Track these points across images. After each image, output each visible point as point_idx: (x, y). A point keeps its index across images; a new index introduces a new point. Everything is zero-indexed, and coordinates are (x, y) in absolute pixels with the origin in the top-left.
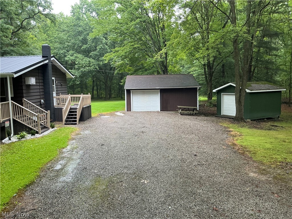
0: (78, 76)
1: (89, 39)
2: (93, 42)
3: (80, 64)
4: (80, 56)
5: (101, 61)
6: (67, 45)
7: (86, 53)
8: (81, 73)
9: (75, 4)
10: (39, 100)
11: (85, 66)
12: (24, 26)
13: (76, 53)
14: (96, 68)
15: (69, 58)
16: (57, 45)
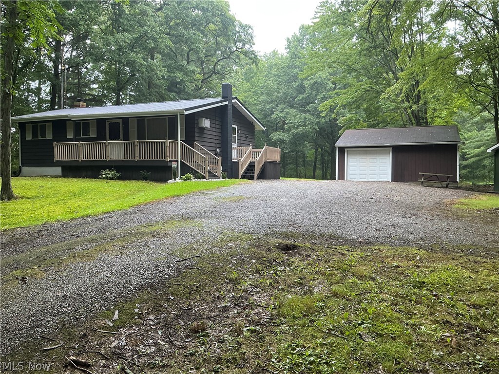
1: (307, 84)
2: (312, 89)
3: (292, 123)
4: (293, 111)
5: (323, 117)
6: (277, 97)
7: (302, 106)
8: (292, 137)
9: (293, 36)
11: (298, 126)
13: (288, 108)
14: (314, 128)
15: (278, 115)
16: (264, 98)
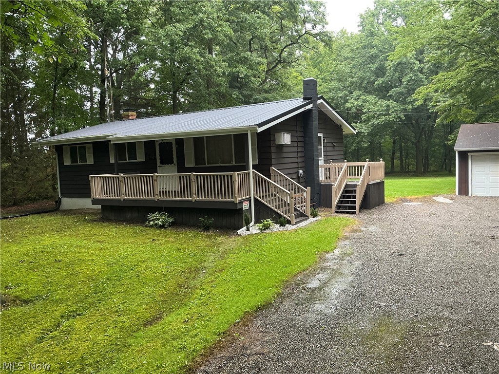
0: (366, 134)
1: (389, 66)
2: (395, 70)
3: (370, 112)
4: (371, 98)
5: (409, 103)
6: (351, 83)
7: (383, 92)
8: (372, 128)
9: (366, 11)
10: (295, 171)
11: (379, 115)
12: (284, 59)
13: (364, 95)
14: (399, 117)
15: (352, 103)
16: (335, 84)
